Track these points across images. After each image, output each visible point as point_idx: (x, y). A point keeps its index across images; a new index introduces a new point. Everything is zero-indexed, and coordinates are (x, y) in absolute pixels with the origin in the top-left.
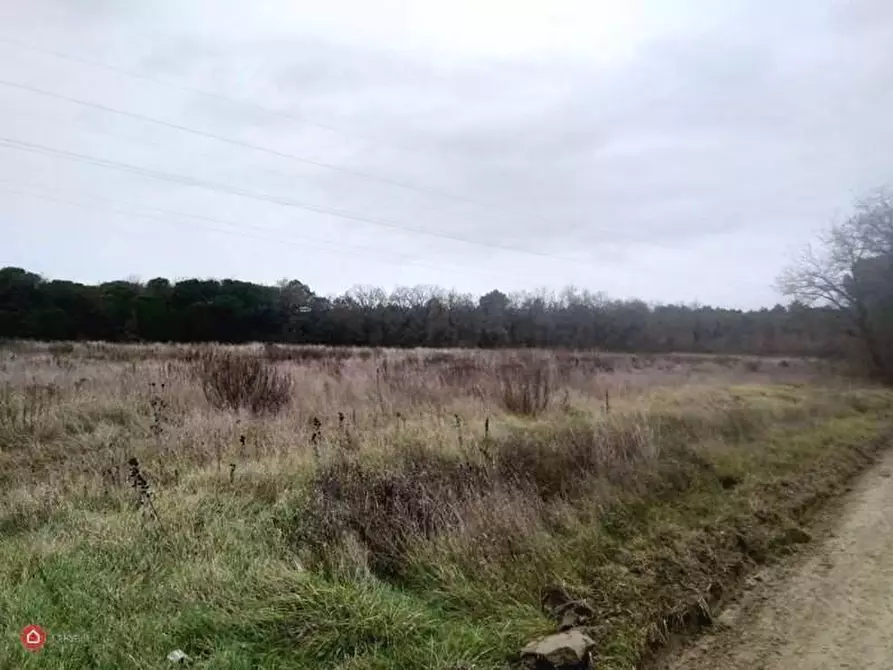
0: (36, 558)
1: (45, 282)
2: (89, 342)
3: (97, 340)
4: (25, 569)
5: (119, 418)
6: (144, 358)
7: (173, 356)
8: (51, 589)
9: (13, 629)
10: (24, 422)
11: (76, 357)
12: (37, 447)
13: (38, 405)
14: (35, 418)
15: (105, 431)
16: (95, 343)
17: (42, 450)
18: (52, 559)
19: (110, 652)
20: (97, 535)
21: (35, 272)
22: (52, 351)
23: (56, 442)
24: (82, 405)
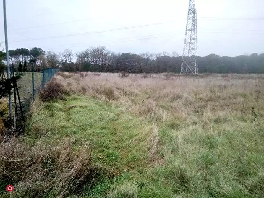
0: (224, 130)
1: (220, 57)
2: (232, 74)
3: (234, 73)
4: (222, 133)
5: (244, 96)
6: (249, 78)
7: (259, 78)
8: (229, 139)
9: (220, 147)
10: (218, 95)
11: (229, 78)
12: (221, 102)
13: (221, 90)
14: (221, 94)
15: (240, 99)
16: (234, 74)
17: (223, 103)
18: (228, 131)
19: (246, 161)
20: (240, 128)
21: (218, 55)
22: (222, 76)
23: (226, 101)
24: (233, 91)
